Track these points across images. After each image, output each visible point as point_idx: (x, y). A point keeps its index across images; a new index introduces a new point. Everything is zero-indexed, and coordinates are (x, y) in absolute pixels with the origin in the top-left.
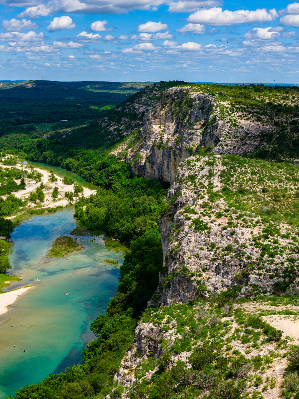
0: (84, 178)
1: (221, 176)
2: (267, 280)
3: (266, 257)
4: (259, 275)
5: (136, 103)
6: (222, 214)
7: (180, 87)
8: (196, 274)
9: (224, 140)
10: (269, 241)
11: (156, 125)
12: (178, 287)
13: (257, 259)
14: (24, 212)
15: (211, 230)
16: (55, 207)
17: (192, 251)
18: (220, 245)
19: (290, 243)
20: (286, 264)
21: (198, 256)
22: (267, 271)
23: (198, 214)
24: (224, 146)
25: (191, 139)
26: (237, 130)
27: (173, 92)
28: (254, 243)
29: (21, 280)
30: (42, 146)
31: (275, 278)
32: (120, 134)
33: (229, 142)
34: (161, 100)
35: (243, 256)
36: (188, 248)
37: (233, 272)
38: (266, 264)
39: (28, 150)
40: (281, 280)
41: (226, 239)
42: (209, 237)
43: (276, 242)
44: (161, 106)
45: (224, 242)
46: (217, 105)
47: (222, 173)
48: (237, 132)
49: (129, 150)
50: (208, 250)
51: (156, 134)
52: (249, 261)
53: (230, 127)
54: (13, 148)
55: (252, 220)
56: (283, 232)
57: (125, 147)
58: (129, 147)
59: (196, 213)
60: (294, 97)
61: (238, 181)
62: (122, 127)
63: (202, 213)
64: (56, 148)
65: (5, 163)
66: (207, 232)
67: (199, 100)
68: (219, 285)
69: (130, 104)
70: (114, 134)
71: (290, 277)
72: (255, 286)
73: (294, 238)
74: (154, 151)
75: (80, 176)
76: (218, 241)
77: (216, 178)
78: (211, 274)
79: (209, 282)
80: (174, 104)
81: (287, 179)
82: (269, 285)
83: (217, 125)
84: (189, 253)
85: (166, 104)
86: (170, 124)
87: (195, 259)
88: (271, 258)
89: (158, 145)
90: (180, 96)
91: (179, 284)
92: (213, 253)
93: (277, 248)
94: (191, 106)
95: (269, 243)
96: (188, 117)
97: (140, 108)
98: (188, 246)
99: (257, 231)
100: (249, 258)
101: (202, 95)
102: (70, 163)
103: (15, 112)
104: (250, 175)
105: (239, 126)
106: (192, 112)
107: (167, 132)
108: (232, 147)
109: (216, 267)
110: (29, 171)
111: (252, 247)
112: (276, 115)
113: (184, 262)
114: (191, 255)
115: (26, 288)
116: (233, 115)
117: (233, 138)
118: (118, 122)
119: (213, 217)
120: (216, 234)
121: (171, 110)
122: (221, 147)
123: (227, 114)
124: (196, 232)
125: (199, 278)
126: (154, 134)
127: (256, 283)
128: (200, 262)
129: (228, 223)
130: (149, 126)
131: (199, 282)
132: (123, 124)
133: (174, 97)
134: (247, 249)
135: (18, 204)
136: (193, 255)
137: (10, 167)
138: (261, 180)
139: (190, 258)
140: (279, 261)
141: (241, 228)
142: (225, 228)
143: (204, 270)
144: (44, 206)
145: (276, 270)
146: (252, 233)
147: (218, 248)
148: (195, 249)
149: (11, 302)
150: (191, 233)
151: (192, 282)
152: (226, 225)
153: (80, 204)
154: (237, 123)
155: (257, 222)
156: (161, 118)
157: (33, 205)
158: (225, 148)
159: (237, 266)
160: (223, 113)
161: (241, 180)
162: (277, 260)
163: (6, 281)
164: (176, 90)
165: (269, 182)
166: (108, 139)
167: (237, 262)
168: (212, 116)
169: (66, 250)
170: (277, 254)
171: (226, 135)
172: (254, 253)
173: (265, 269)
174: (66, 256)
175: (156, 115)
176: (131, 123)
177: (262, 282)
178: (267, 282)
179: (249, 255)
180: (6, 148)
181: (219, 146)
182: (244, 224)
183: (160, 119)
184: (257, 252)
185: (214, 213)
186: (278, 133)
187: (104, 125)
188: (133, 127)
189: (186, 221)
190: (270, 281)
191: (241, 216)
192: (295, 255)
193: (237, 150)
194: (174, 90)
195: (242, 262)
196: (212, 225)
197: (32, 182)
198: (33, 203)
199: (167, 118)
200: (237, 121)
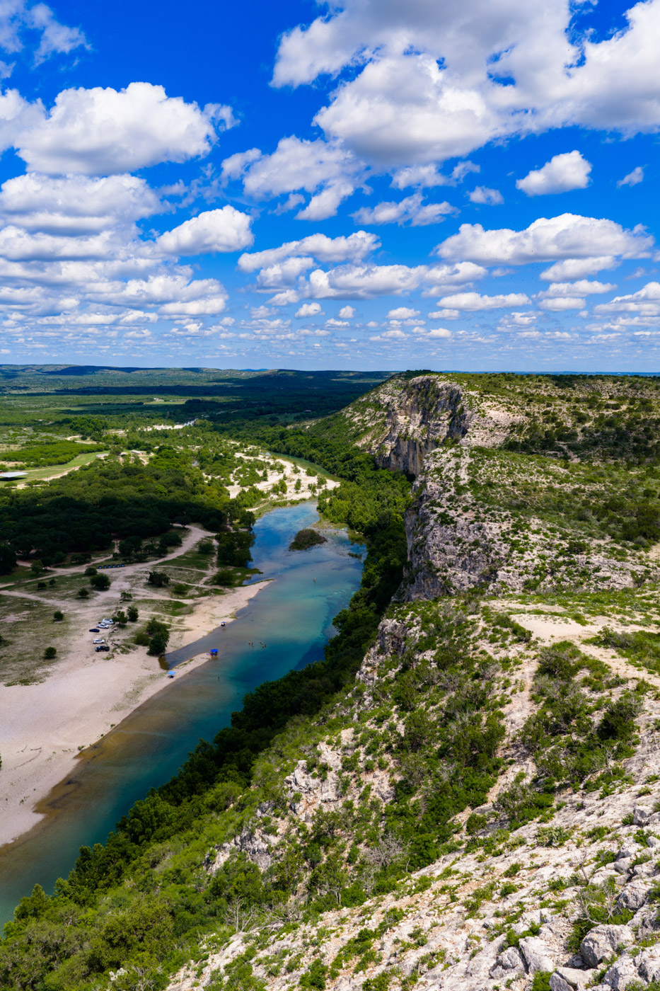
0: (328, 470)
1: (469, 468)
2: (516, 577)
3: (515, 553)
4: (508, 572)
5: (381, 393)
6: (469, 508)
7: (427, 377)
8: (441, 569)
9: (472, 432)
10: (518, 537)
11: (401, 415)
12: (423, 583)
13: (506, 555)
14: (266, 504)
15: (458, 524)
16: (298, 499)
17: (438, 546)
18: (466, 539)
19: (541, 539)
20: (537, 561)
21: (443, 551)
22: (516, 568)
24: (471, 438)
25: (438, 431)
26: (486, 421)
27: (419, 381)
28: (502, 538)
29: (262, 573)
30: (285, 437)
31: (525, 575)
33: (477, 433)
34: (407, 390)
35: (490, 551)
36: (433, 543)
37: (479, 568)
38: (515, 561)
39: (270, 441)
40: (531, 577)
41: (473, 534)
42: (455, 532)
43: (526, 538)
44: (406, 396)
45: (470, 537)
46: (465, 395)
47: (469, 466)
48: (485, 423)
49: (374, 442)
50: (454, 545)
51: (401, 425)
52: (497, 557)
53: (478, 418)
54: (255, 439)
55: (501, 515)
56: (534, 527)
57: (369, 438)
58: (373, 439)
59: (441, 507)
60: (547, 386)
61: (486, 474)
62: (367, 418)
63: (447, 507)
65: (247, 454)
66: (453, 526)
67: (446, 389)
68: (466, 581)
69: (375, 394)
70: (358, 425)
71: (540, 574)
72: (503, 583)
73: (545, 534)
74: (399, 442)
75: (323, 467)
76: (464, 535)
77: (463, 470)
78: (457, 569)
79: (455, 578)
80: (420, 394)
81: (538, 471)
82: (518, 582)
83: (465, 416)
84: (434, 548)
85: (412, 394)
86: (416, 415)
87: (440, 554)
88: (520, 554)
89: (403, 436)
90: (427, 386)
91: (424, 579)
92: (459, 548)
93: (527, 544)
94: (438, 396)
95: (519, 539)
96: (434, 407)
97: (385, 398)
98: (433, 540)
99: (505, 526)
100: (497, 554)
101: (449, 385)
102: (313, 455)
103: (257, 402)
104: (498, 467)
105: (488, 417)
106: (439, 403)
107: (412, 423)
108: (480, 439)
109: (462, 563)
110: (272, 462)
111: (500, 542)
112: (528, 405)
113: (429, 556)
114: (436, 550)
115: (267, 582)
116: (481, 405)
117: (481, 429)
119: (460, 511)
120: (462, 529)
121: (417, 400)
122: (468, 439)
123: (476, 404)
124: (442, 526)
125: (445, 574)
126: (399, 425)
127: (505, 580)
128: (445, 557)
129: (475, 517)
131: (444, 578)
132: (368, 415)
133: (421, 386)
134: (495, 545)
135: (260, 496)
136: (439, 550)
137: (252, 458)
138: (511, 473)
139: (435, 553)
140: (529, 558)
141: (489, 523)
142: (472, 523)
143: (451, 565)
144: (286, 498)
145: (526, 567)
146: (500, 527)
147: (464, 543)
148: (440, 544)
149: (252, 596)
150: (436, 527)
152: (473, 519)
153: (323, 497)
155: (506, 517)
156: (407, 408)
157: (275, 497)
158: (473, 439)
159: (484, 562)
161: (489, 473)
162: (526, 557)
163: (247, 574)
164: (422, 379)
165: (519, 475)
166: (352, 430)
167: (484, 558)
168: (459, 406)
170: (526, 551)
171: (474, 426)
172: (502, 548)
173: (514, 565)
174: (308, 549)
175: (401, 405)
176: (375, 413)
177: (511, 580)
178: (516, 580)
179: (497, 551)
180: (248, 438)
181: (467, 437)
182: (491, 519)
183: (405, 409)
184: (506, 548)
185: (460, 507)
186: (530, 424)
189: (431, 515)
190: (519, 578)
191: (489, 509)
192: (547, 552)
193: (486, 442)
194: (420, 379)
195: (489, 558)
196: (459, 519)
197: (274, 474)
198: (275, 495)
199: (412, 409)
200: (486, 412)
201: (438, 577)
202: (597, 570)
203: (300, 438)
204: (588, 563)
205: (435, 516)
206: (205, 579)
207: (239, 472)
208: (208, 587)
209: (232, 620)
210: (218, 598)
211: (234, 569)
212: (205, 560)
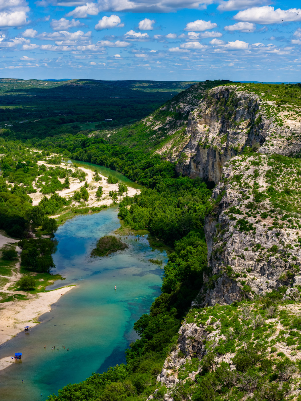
0: (129, 177)
1: (267, 176)
5: (181, 102)
6: (267, 215)
7: (225, 87)
8: (241, 275)
9: (270, 140)
11: (201, 124)
12: (222, 288)
14: (68, 211)
15: (257, 231)
16: (99, 207)
17: (237, 252)
18: (265, 246)
21: (243, 257)
23: (243, 214)
24: (270, 146)
25: (237, 139)
26: (283, 130)
27: (219, 91)
28: (299, 244)
29: (65, 279)
30: (86, 145)
32: (165, 133)
33: (275, 142)
34: (206, 99)
35: (288, 257)
36: (232, 249)
37: (278, 273)
39: (72, 149)
41: (271, 240)
42: (254, 238)
44: (206, 105)
45: (269, 243)
46: (263, 104)
47: (267, 173)
48: (283, 132)
49: (174, 150)
50: (253, 251)
51: (201, 133)
52: (295, 262)
53: (276, 127)
54: (57, 147)
55: (298, 221)
57: (170, 146)
58: (174, 147)
59: (241, 214)
61: (284, 181)
62: (167, 126)
63: (247, 213)
65: (50, 162)
66: (252, 233)
67: (244, 99)
68: (264, 286)
69: (175, 103)
70: (158, 134)
72: (300, 288)
74: (199, 150)
75: (125, 175)
76: (263, 242)
77: (262, 178)
78: (256, 275)
79: (254, 283)
80: (219, 103)
83: (263, 125)
84: (234, 254)
85: (211, 103)
86: (216, 124)
87: (240, 259)
89: (203, 144)
90: (226, 95)
91: (223, 285)
92: (257, 254)
94: (236, 106)
96: (233, 116)
97: (185, 108)
98: (233, 246)
100: (294, 259)
101: (248, 94)
102: (114, 163)
103: (59, 111)
104: (296, 175)
105: (285, 126)
106: (238, 112)
107: (212, 131)
108: (278, 147)
109: (261, 268)
110: (73, 170)
111: (298, 248)
113: (228, 262)
114: (236, 256)
115: (69, 287)
116: (279, 115)
117: (279, 137)
118: (163, 122)
119: (259, 218)
121: (216, 109)
122: (266, 147)
123: (273, 113)
124: (241, 233)
125: (244, 279)
126: (199, 134)
128: (244, 263)
129: (274, 224)
130: (195, 125)
131: (243, 283)
132: (168, 124)
133: (220, 96)
134: (293, 250)
135: (63, 203)
136: (238, 256)
137: (54, 166)
139: (235, 259)
141: (287, 229)
142: (270, 229)
143: (249, 271)
144: (88, 205)
146: (297, 233)
147: (263, 249)
148: (240, 250)
149: (55, 301)
150: (236, 233)
151: (236, 282)
152: (271, 225)
153: (124, 204)
154: (283, 122)
156: (206, 117)
157: (77, 204)
158: (271, 148)
159: (282, 267)
160: (269, 113)
161: (287, 180)
163: (50, 280)
164: (221, 89)
166: (152, 138)
167: (282, 263)
168: (257, 116)
169: (110, 250)
171: (272, 135)
172: (300, 254)
174: (109, 255)
175: (201, 114)
176: (176, 122)
179: (295, 256)
180: (50, 147)
181: (265, 146)
182: (289, 225)
183: (205, 118)
185: (259, 214)
187: (149, 124)
188: (177, 126)
189: (231, 222)
191: (286, 216)
193: (283, 150)
194: (220, 89)
195: (287, 264)
196: (258, 225)
197: (76, 181)
198: (77, 202)
199: (212, 118)
200: (283, 121)
203: (101, 146)
205: (234, 223)
206: (8, 285)
207: (42, 179)
208: (12, 293)
209: (35, 325)
210: (21, 303)
211: (37, 275)
212: (8, 266)
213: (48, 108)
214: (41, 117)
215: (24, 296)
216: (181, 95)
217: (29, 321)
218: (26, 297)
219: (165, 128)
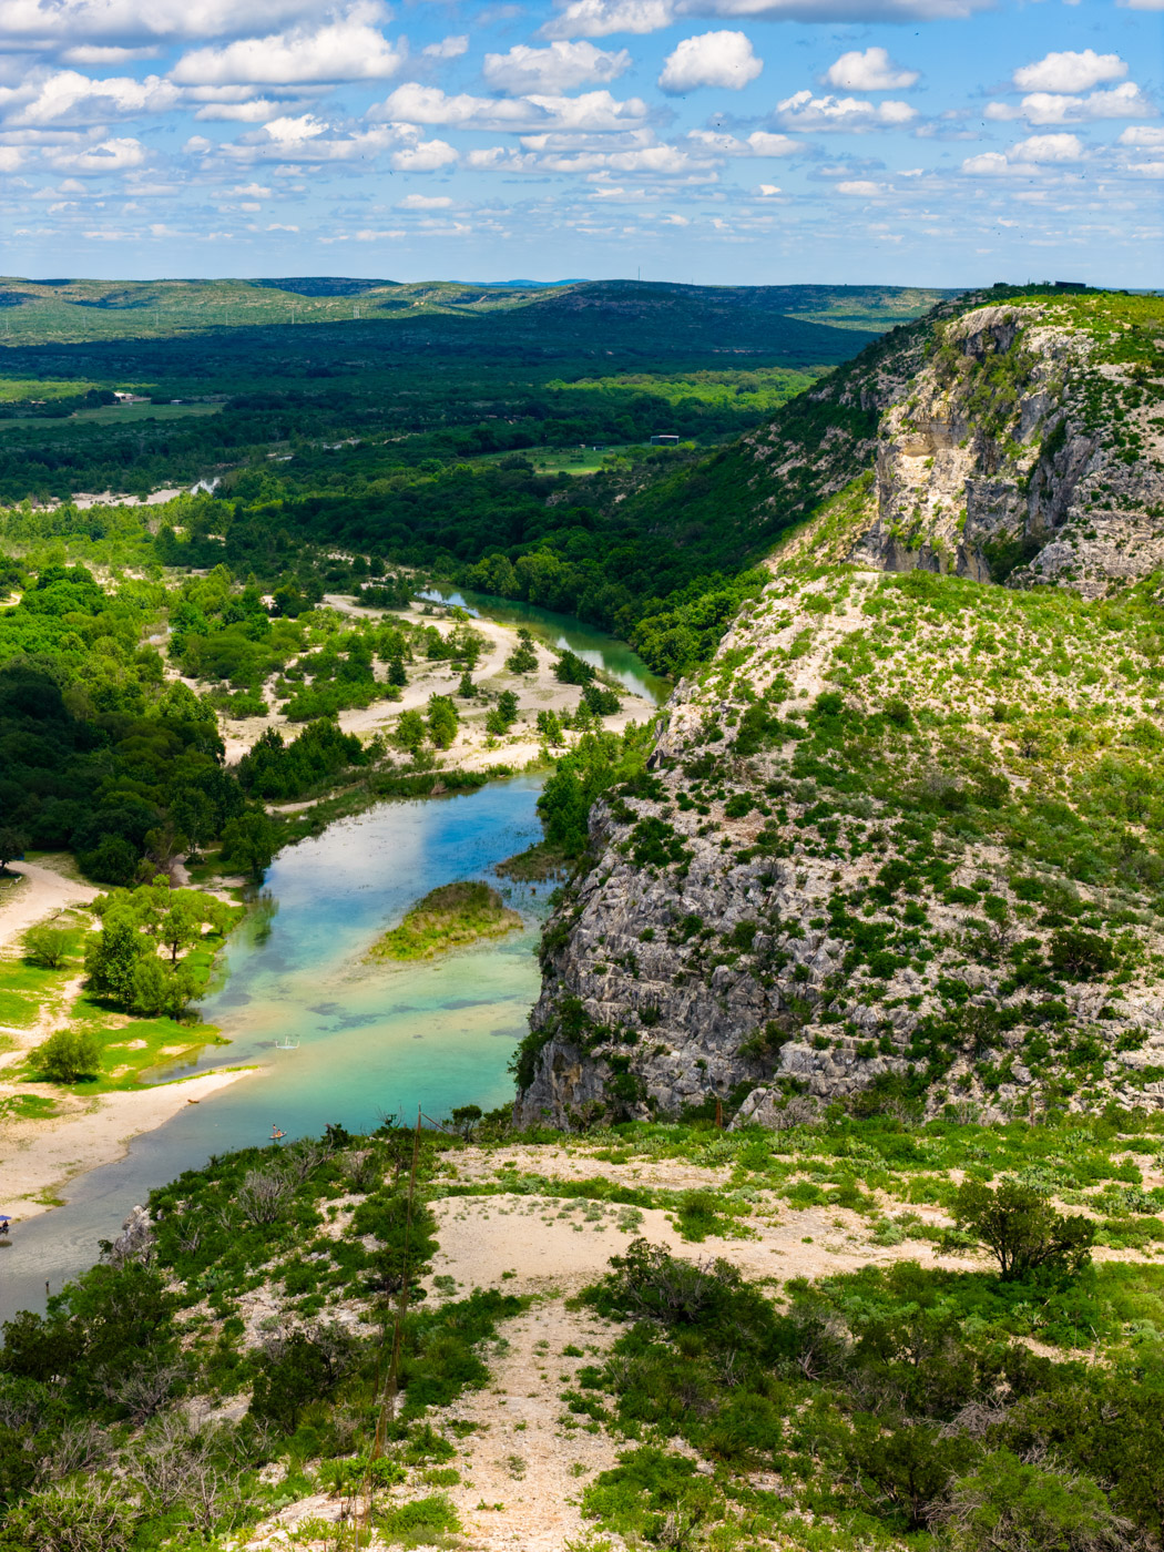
0: (647, 659)
1: (839, 654)
2: (848, 1066)
3: (860, 976)
4: (820, 1044)
5: (884, 369)
6: (753, 805)
8: (617, 1033)
9: (1085, 517)
10: (891, 913)
11: (914, 454)
12: (555, 1083)
13: (827, 983)
14: (361, 783)
15: (694, 864)
16: (481, 770)
17: (613, 944)
18: (717, 922)
19: (970, 923)
20: (931, 1005)
22: (850, 1031)
23: (666, 799)
24: (1080, 540)
25: (1000, 511)
26: (1139, 476)
27: (981, 325)
28: (828, 917)
29: (227, 1042)
30: (526, 535)
31: (879, 1059)
32: (809, 490)
33: (1103, 524)
34: (936, 358)
35: (781, 965)
36: (597, 933)
37: (738, 1031)
38: (851, 1003)
39: (472, 549)
40: (899, 1065)
41: (742, 902)
42: (680, 893)
43: (916, 917)
44: (934, 382)
45: (731, 913)
46: (1083, 376)
47: (845, 643)
48: (1136, 484)
49: (819, 555)
50: (669, 941)
51: (912, 490)
52: (800, 987)
53: (1111, 465)
54: (422, 542)
55: (861, 829)
56: (964, 878)
57: (810, 540)
58: (822, 541)
59: (657, 798)
61: (903, 674)
62: (823, 464)
63: (681, 797)
64: (571, 543)
65: (368, 600)
66: (677, 872)
69: (862, 375)
70: (787, 491)
71: (932, 1053)
72: (797, 1087)
73: (995, 907)
74: (894, 556)
76: (711, 906)
77: (816, 661)
78: (672, 1034)
79: (659, 1067)
80: (982, 372)
81: (1125, 669)
82: (851, 1085)
83: (1066, 458)
84: (600, 951)
85: (953, 373)
86: (959, 453)
87: (619, 974)
88: (878, 980)
89: (906, 532)
90: (1005, 343)
91: (558, 1070)
92: (685, 953)
93: (913, 939)
94: (1025, 382)
95: (889, 920)
96: (1011, 424)
97: (892, 390)
98: (601, 924)
99: (859, 872)
101: (1065, 339)
102: (606, 602)
103: (489, 404)
104: (965, 652)
105: (1147, 461)
106: (1026, 405)
107: (939, 483)
108: (1112, 543)
109: (691, 1009)
110: (445, 630)
111: (818, 933)
113: (576, 984)
114: (608, 960)
115: (230, 1075)
116: (1131, 416)
117: (1119, 506)
118: (811, 447)
119: (717, 811)
120: (706, 882)
121: (968, 395)
122: (1067, 545)
123: (1111, 413)
124: (638, 872)
125: (623, 1050)
126: (905, 492)
127: (804, 1076)
128: (635, 989)
129: (761, 839)
130: (890, 458)
131: (620, 1065)
132: (827, 453)
133: (986, 345)
134: (800, 943)
135: (343, 755)
136: (617, 961)
137: (378, 615)
138: (1006, 674)
139: (601, 971)
140: (904, 992)
141: (805, 859)
142: (743, 858)
143: (651, 1018)
144: (440, 765)
145: (885, 1026)
146: (836, 877)
147: (708, 935)
148: (624, 938)
149: (153, 1124)
150: (620, 874)
151: (593, 1062)
152: (748, 844)
153: (579, 761)
154: (1141, 448)
155: (876, 837)
156: (934, 427)
157: (403, 759)
159: (753, 1005)
160: (1093, 411)
161: (918, 671)
162: (897, 988)
163: (170, 1044)
164: (991, 319)
165: (1038, 681)
166: (763, 507)
167: (755, 991)
168: (1054, 420)
169: (447, 934)
170: (904, 966)
171: (1095, 497)
172: (821, 957)
173: (847, 1021)
174: (438, 956)
175: (914, 416)
176: (853, 446)
177: (828, 1074)
178: (846, 1075)
179: (805, 965)
180: (395, 540)
181: (1063, 538)
182: (818, 845)
183: (930, 432)
184: (832, 955)
185: (723, 798)
187: (763, 451)
188: (857, 462)
189: (616, 829)
190: (856, 1069)
191: (824, 810)
192: (975, 970)
193: (1132, 555)
194: (986, 316)
195: (771, 994)
196: (701, 842)
197: (438, 673)
198: (406, 751)
199: (953, 431)
200: (1143, 442)
201: (596, 1061)
202: (1133, 1040)
203: (576, 537)
204: (1106, 1013)
205: (625, 832)
207: (308, 665)
208: (7, 1090)
211: (130, 1025)
212: (36, 987)
213: (455, 391)
214: (416, 427)
215: (47, 1102)
216: (888, 341)
217: (25, 1197)
218: (54, 1106)
219: (814, 468)
